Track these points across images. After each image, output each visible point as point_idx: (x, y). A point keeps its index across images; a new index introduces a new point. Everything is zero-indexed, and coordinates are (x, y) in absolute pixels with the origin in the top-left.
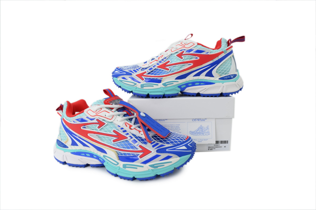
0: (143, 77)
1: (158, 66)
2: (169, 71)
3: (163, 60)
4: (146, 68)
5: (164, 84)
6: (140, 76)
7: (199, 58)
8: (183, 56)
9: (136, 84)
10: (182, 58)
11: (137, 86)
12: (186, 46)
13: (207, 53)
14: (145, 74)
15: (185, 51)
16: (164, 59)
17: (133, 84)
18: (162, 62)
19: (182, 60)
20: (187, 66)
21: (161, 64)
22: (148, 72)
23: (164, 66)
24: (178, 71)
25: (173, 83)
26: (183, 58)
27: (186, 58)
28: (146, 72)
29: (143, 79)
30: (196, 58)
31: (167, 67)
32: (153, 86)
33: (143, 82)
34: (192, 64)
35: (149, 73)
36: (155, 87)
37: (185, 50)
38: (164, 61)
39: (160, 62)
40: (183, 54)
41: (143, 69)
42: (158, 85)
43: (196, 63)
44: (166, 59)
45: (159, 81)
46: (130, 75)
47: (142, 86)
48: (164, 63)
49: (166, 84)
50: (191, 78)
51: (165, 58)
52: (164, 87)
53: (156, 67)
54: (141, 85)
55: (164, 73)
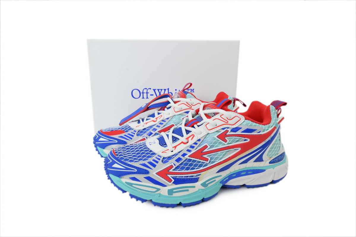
0: (169, 176)
1: (189, 154)
2: (208, 162)
3: (196, 143)
4: (170, 158)
5: (204, 185)
6: (164, 174)
7: (249, 140)
8: (227, 137)
9: (159, 190)
10: (226, 141)
11: (161, 193)
12: (230, 122)
13: (259, 132)
14: (171, 171)
15: (229, 130)
16: (198, 142)
17: (155, 190)
18: (195, 148)
19: (226, 143)
20: (233, 152)
21: (193, 151)
22: (176, 166)
23: (200, 154)
24: (222, 160)
25: (215, 180)
26: (228, 141)
27: (231, 141)
28: (171, 167)
29: (170, 181)
30: (245, 140)
31: (205, 156)
32: (188, 190)
33: (171, 186)
34: (240, 149)
35: (177, 168)
36: (191, 191)
37: (228, 128)
38: (198, 145)
39: (192, 147)
40: (227, 134)
41: (165, 160)
42: (194, 187)
43: (244, 147)
44: (201, 141)
45: (196, 180)
46: (145, 173)
47: (171, 192)
48: (199, 148)
49: (207, 183)
50: (236, 168)
51: (199, 140)
52: (203, 188)
53: (186, 157)
54: (169, 190)
55: (200, 166)
